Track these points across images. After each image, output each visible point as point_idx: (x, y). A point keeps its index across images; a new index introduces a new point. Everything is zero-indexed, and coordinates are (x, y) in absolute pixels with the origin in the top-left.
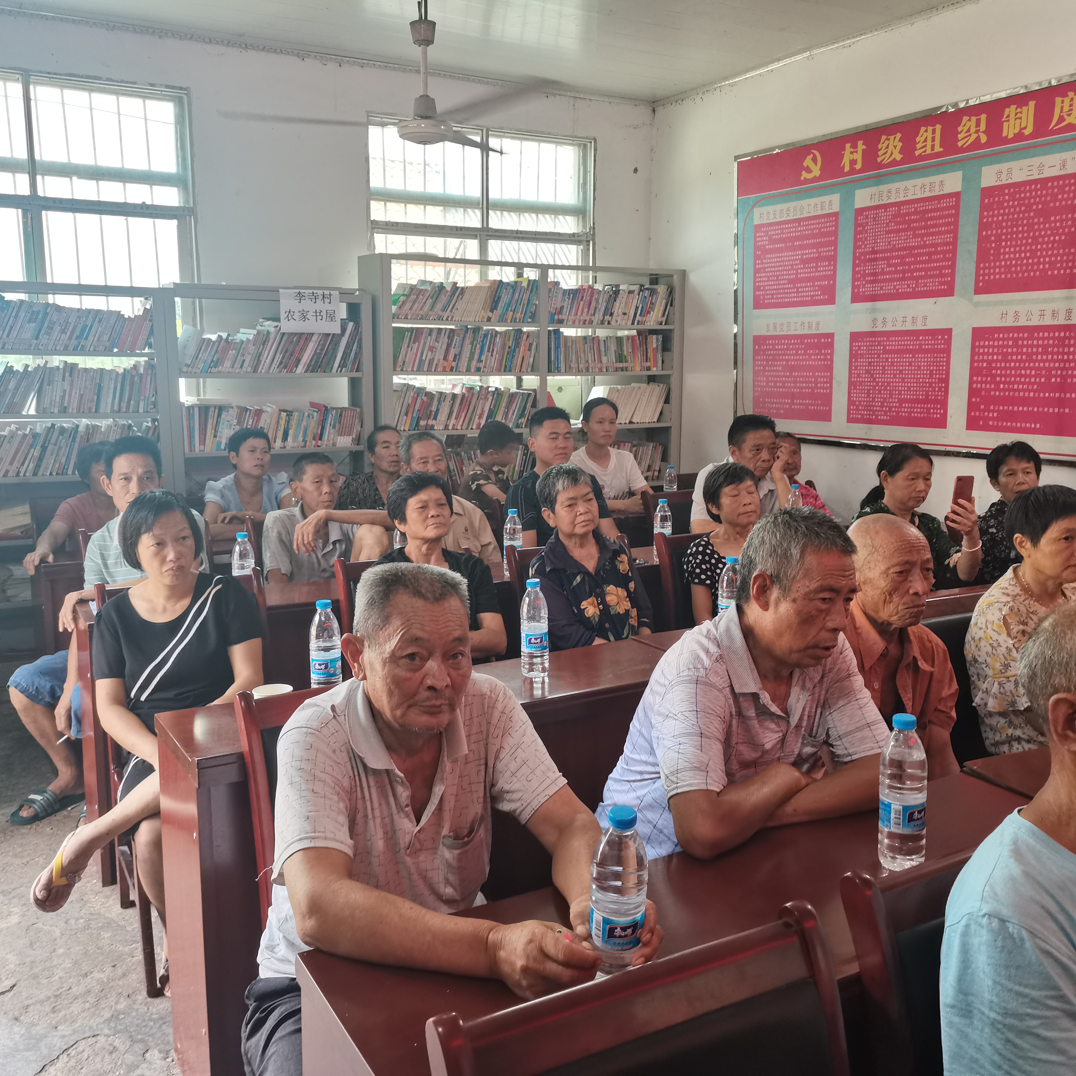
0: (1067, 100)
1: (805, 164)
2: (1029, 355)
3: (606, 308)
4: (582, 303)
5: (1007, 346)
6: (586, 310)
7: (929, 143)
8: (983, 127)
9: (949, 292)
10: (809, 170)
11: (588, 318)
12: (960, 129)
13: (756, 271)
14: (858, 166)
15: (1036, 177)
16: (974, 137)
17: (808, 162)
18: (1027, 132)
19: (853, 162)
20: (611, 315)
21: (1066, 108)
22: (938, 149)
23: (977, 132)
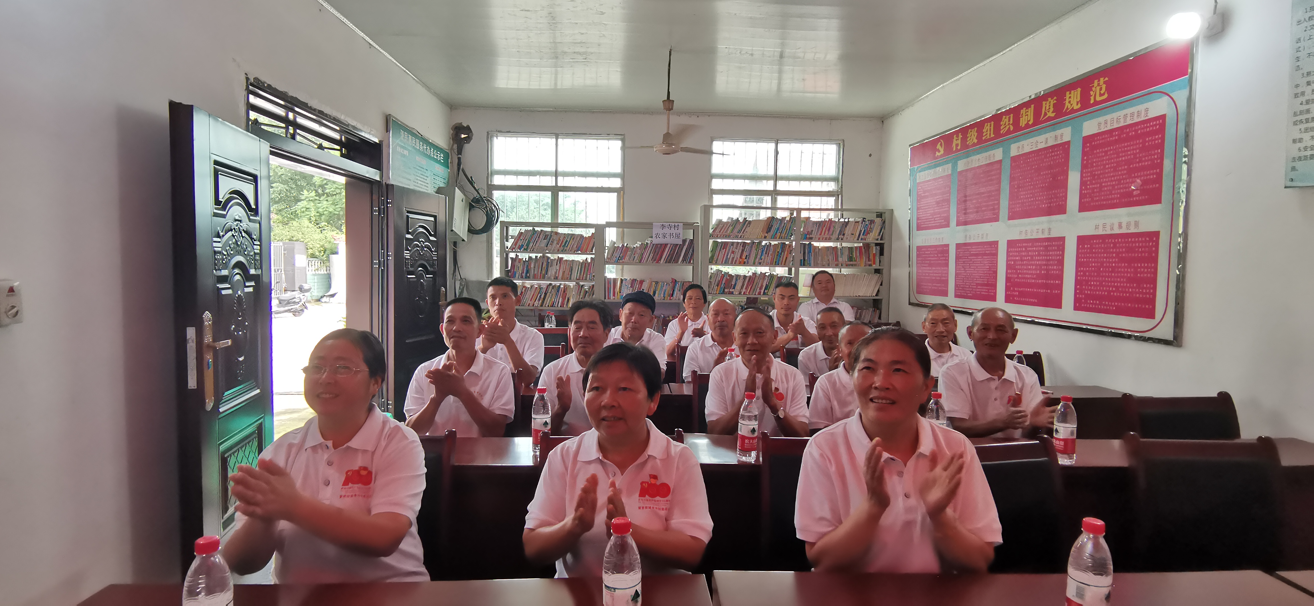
0: (1048, 103)
1: (937, 148)
2: (1032, 256)
3: (840, 231)
4: (824, 228)
5: (1023, 251)
6: (827, 232)
7: (989, 132)
8: (1011, 122)
9: (996, 219)
10: (939, 151)
11: (828, 237)
12: (1001, 123)
13: (918, 209)
14: (959, 148)
15: (1034, 149)
16: (1008, 127)
17: (939, 146)
18: (1030, 123)
19: (957, 145)
20: (844, 235)
21: (1047, 108)
22: (992, 136)
23: (1009, 124)
